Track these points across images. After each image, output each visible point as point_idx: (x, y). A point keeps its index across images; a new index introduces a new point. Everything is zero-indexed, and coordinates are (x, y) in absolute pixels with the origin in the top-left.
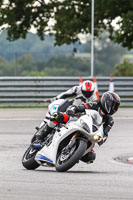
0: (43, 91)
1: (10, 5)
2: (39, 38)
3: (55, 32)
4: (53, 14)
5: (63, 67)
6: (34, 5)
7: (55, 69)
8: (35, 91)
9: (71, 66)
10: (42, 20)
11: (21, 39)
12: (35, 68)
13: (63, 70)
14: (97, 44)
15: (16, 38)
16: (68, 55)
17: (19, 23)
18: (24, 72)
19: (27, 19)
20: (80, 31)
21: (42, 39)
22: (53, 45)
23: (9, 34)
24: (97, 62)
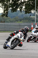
0: (21, 27)
1: (12, 2)
2: (20, 12)
3: (25, 10)
4: (24, 5)
5: (27, 20)
6: (19, 2)
7: (25, 21)
8: (19, 27)
9: (30, 20)
10: (21, 7)
11: (15, 12)
12: (19, 20)
13: (27, 21)
14: (37, 13)
15: (14, 12)
16: (29, 17)
17: (14, 7)
18: (16, 22)
19: (17, 6)
20: (32, 10)
21: (21, 12)
22: (24, 14)
23: (12, 10)
24: (37, 19)
